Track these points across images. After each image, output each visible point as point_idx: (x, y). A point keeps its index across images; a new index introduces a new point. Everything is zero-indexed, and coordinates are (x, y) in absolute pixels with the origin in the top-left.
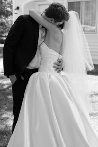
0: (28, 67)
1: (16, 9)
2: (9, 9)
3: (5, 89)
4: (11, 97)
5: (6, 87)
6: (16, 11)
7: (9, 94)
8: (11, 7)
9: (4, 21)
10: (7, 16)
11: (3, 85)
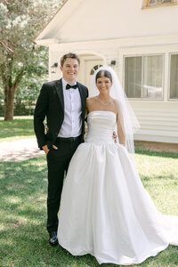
0: (59, 135)
1: (52, 67)
2: (42, 64)
3: (39, 172)
4: (46, 180)
5: (40, 169)
6: (54, 69)
7: (44, 177)
8: (46, 61)
9: (35, 81)
10: (39, 75)
11: (37, 167)
